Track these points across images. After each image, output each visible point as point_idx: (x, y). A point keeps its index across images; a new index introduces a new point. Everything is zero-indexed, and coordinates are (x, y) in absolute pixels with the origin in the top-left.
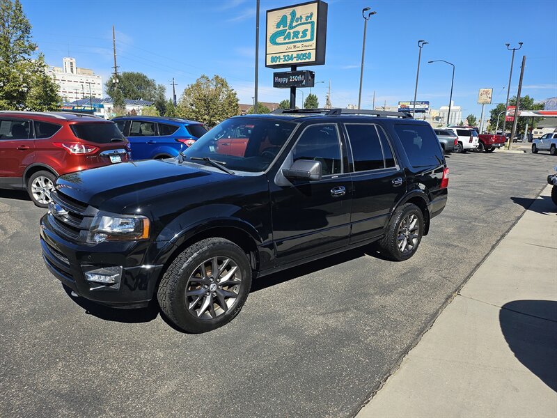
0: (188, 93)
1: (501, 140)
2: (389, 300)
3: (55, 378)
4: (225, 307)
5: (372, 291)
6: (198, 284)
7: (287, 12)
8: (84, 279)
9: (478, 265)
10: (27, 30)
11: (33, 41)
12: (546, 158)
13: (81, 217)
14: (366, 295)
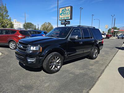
0: (42, 26)
1: (111, 36)
2: (93, 67)
3: (21, 83)
4: (57, 68)
5: (89, 65)
6: (52, 62)
7: (64, 8)
8: (27, 61)
9: (111, 60)
10: (7, 12)
11: (9, 15)
12: (121, 40)
13: (26, 47)
14: (88, 66)
